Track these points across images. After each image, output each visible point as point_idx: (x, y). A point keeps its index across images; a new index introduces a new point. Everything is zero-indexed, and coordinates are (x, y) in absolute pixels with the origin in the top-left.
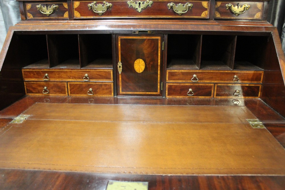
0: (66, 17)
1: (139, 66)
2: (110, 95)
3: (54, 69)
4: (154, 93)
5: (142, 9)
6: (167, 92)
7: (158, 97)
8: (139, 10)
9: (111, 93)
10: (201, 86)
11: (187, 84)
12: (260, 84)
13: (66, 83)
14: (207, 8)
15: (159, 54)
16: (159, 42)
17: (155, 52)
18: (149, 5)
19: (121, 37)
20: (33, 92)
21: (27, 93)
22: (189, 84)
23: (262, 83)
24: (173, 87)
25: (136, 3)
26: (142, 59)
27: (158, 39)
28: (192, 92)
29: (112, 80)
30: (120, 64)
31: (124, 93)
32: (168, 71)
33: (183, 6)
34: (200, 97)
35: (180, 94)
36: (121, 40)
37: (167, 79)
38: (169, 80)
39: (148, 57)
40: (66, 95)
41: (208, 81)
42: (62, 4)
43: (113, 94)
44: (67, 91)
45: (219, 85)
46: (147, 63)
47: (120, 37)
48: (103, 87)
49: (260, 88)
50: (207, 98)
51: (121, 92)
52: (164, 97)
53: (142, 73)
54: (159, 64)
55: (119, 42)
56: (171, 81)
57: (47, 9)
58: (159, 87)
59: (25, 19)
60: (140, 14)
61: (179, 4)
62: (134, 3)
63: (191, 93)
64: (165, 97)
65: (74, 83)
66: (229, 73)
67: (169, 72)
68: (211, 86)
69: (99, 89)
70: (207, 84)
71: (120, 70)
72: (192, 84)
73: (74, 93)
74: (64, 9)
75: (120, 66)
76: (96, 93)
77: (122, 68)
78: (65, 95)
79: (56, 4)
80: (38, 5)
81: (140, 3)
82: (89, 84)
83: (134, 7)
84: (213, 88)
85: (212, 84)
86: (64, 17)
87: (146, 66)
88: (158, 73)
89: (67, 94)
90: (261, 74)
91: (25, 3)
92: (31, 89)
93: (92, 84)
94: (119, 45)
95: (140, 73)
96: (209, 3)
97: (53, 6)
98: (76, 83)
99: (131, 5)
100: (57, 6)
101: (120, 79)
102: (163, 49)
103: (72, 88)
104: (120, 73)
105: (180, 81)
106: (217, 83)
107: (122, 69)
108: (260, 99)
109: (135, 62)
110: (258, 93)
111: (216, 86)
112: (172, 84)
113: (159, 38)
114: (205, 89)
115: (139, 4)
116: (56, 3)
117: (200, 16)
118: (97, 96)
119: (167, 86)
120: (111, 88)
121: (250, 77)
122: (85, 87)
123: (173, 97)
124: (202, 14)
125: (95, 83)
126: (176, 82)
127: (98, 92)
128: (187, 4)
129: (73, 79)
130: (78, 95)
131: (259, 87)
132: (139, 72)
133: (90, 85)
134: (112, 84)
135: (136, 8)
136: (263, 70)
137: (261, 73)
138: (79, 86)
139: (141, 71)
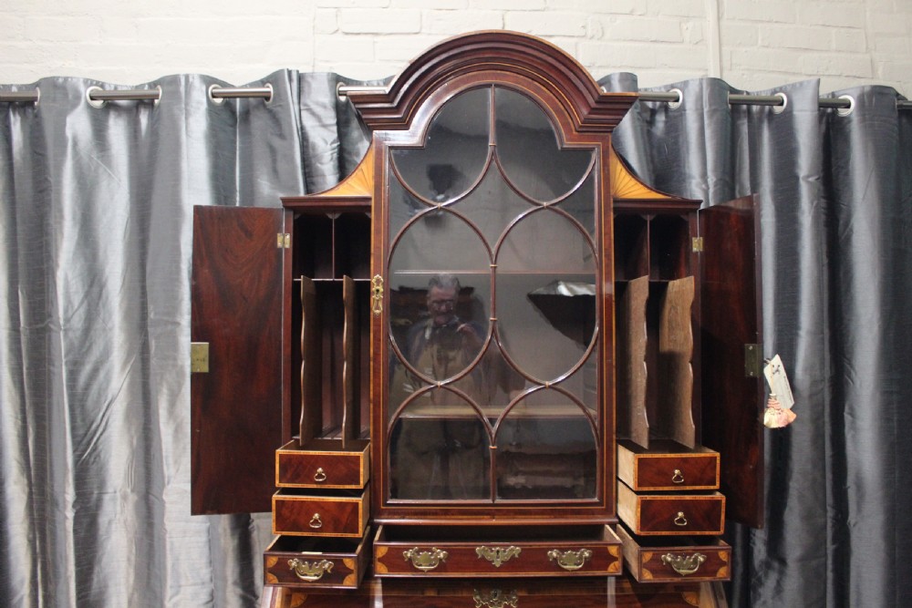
5: (502, 561)
8: (497, 563)
14: (617, 556)
18: (514, 554)
25: (492, 552)
42: (342, 560)
60: (498, 570)
61: (567, 551)
62: (489, 551)
74: (344, 570)
81: (498, 552)
83: (487, 558)
86: (344, 584)
96: (620, 547)
99: (482, 555)
115: (496, 554)
117: (606, 570)
124: (610, 568)
135: (491, 560)
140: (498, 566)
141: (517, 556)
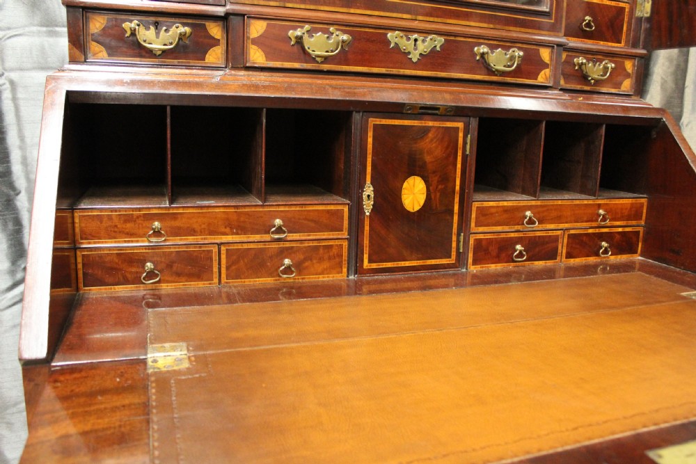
0: (210, 63)
1: (414, 194)
2: (338, 273)
3: (183, 207)
4: (444, 261)
5: (421, 54)
6: (471, 255)
7: (451, 271)
8: (415, 57)
9: (341, 268)
10: (539, 237)
11: (512, 235)
12: (639, 226)
13: (215, 249)
14: (548, 62)
15: (459, 166)
16: (461, 135)
17: (451, 159)
18: (436, 46)
19: (376, 121)
20: (106, 281)
21: (85, 285)
22: (516, 235)
23: (645, 223)
24: (484, 243)
25: (409, 39)
26: (421, 177)
27: (458, 128)
28: (524, 253)
29: (347, 233)
30: (369, 190)
31: (374, 266)
32: (475, 205)
33: (506, 54)
34: (536, 263)
35: (497, 260)
36: (375, 126)
37: (473, 224)
38: (476, 226)
39: (434, 172)
40: (215, 283)
41: (552, 226)
42: (205, 25)
43: (345, 270)
44: (217, 270)
45: (572, 232)
46: (431, 188)
47: (373, 121)
48: (321, 251)
49: (641, 234)
50: (550, 263)
51: (366, 264)
52: (464, 270)
53: (418, 211)
54: (458, 188)
55: (370, 134)
56: (481, 229)
57: (158, 35)
58: (454, 245)
59: (83, 60)
60: (415, 66)
61: (497, 48)
62: (405, 38)
63: (521, 255)
64: (467, 269)
65: (240, 247)
66: (590, 204)
67: (477, 207)
68: (557, 236)
69: (311, 260)
70: (550, 233)
71: (368, 206)
72: (521, 235)
73: (237, 277)
74: (206, 41)
75: (369, 196)
76: (300, 270)
77: (374, 201)
78: (210, 284)
79: (184, 25)
80: (131, 21)
81: (416, 40)
82: (283, 247)
83: (403, 48)
84: (560, 240)
85: (559, 233)
86: (206, 61)
87: (430, 194)
88: (453, 211)
89: (216, 280)
90: (642, 205)
91: (86, 12)
92: (99, 273)
93: (292, 247)
94: (370, 140)
95: (414, 213)
96: (552, 52)
97: (177, 27)
98: (245, 246)
99: (396, 43)
100: (187, 30)
101: (367, 228)
102: (468, 153)
103: (234, 263)
104: (368, 214)
105: (499, 229)
106: (568, 229)
107: (372, 203)
108: (640, 258)
109: (405, 185)
110: (638, 246)
111: (566, 237)
112: (481, 236)
113: (460, 125)
114: (547, 243)
115: (413, 43)
116: (185, 21)
117: (536, 79)
118: (303, 279)
119: (472, 242)
120: (342, 256)
121: (626, 213)
122: (271, 257)
123: (483, 267)
124: (540, 77)
125: (301, 243)
126: (491, 230)
127: (307, 267)
128: (514, 51)
129: (237, 234)
130: (250, 281)
131: (638, 233)
132: (412, 211)
133: (287, 249)
134: (345, 244)
135: (406, 51)
136: (645, 196)
137: (643, 203)
138: (255, 255)
139: (417, 208)
140: (415, 60)
141: (438, 49)
